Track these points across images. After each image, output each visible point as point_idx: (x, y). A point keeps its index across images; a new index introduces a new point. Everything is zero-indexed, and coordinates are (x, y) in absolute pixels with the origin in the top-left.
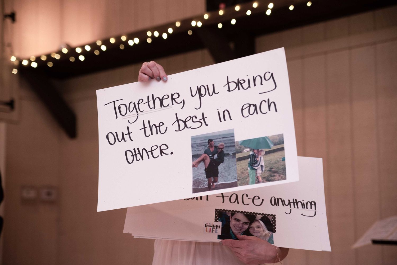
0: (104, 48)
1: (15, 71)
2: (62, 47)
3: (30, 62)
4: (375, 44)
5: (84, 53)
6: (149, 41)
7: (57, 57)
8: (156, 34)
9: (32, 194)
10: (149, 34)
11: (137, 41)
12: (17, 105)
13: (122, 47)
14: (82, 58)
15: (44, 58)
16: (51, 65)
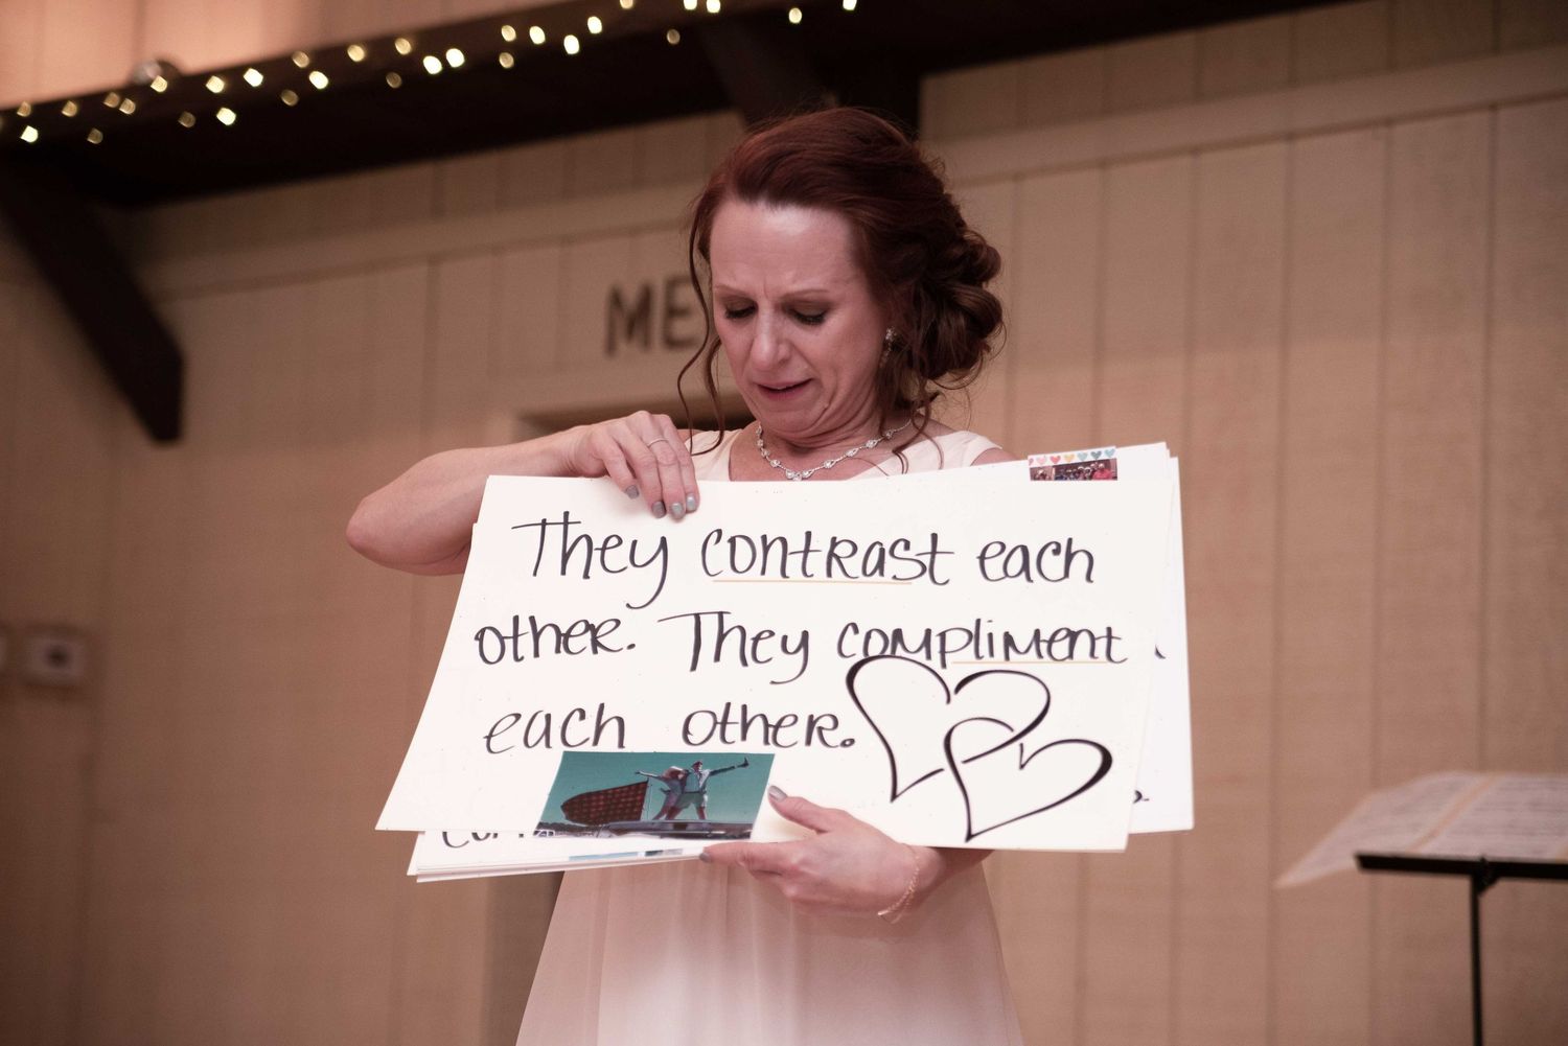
0: (319, 80)
2: (146, 69)
3: (14, 121)
5: (237, 94)
6: (506, 61)
7: (128, 108)
8: (537, 35)
10: (509, 34)
11: (456, 58)
13: (394, 82)
14: (227, 117)
15: (70, 111)
16: (95, 137)
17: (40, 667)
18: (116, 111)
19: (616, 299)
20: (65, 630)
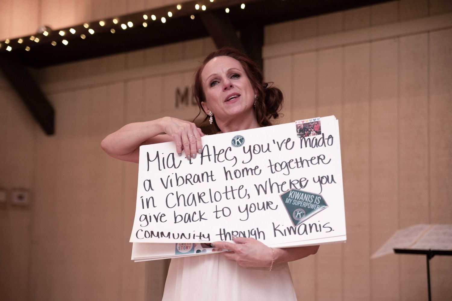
0: (91, 32)
2: (42, 29)
3: (4, 45)
4: (398, 37)
5: (68, 36)
6: (145, 25)
7: (37, 40)
8: (154, 18)
10: (145, 17)
11: (131, 24)
13: (113, 31)
14: (65, 42)
15: (20, 41)
16: (28, 49)
17: (16, 200)
18: (33, 42)
19: (178, 92)
20: (22, 189)
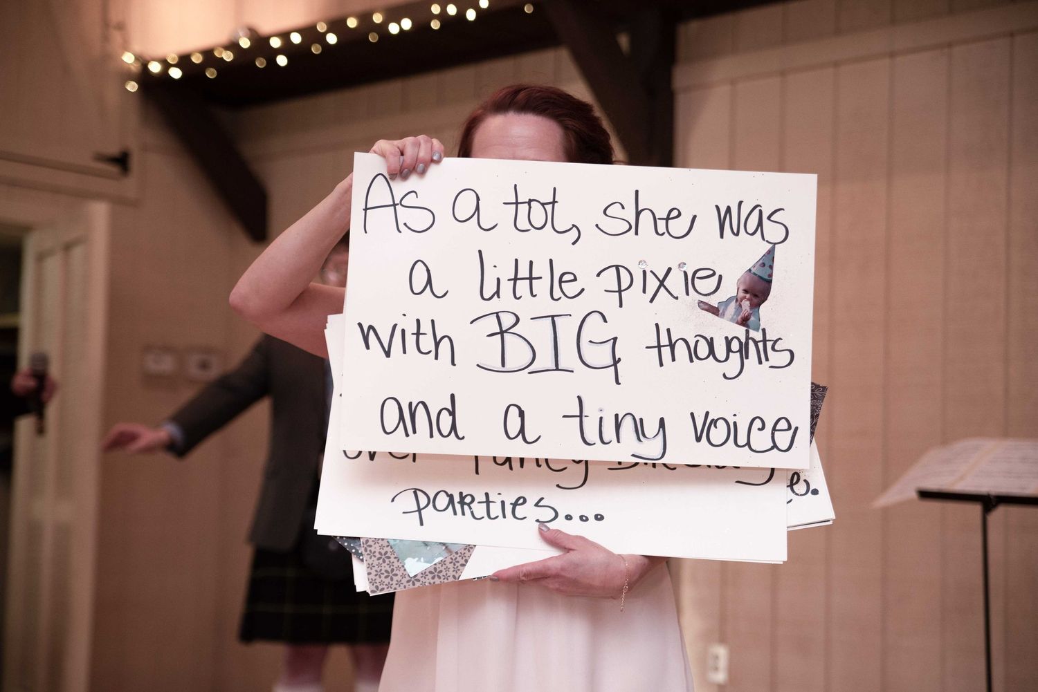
0: (332, 39)
1: (132, 87)
2: (241, 34)
3: (166, 65)
4: (950, 45)
5: (288, 48)
6: (435, 25)
7: (228, 56)
8: (452, 10)
9: (166, 364)
10: (436, 9)
11: (407, 24)
12: (135, 162)
13: (373, 38)
14: (282, 61)
15: (197, 59)
17: (195, 371)
18: (222, 58)
20: (209, 350)
